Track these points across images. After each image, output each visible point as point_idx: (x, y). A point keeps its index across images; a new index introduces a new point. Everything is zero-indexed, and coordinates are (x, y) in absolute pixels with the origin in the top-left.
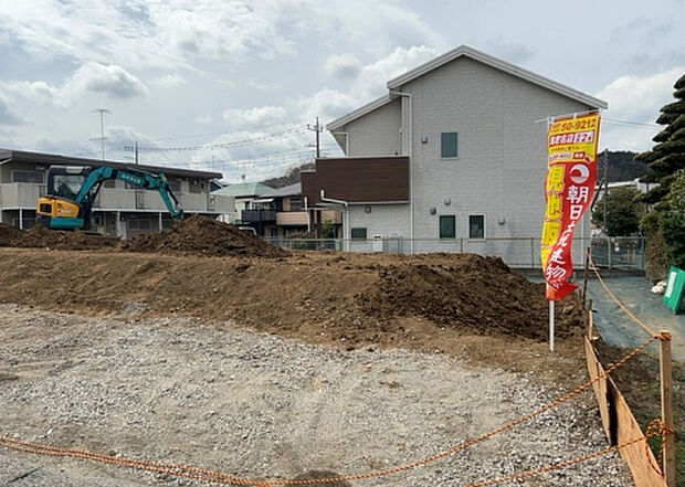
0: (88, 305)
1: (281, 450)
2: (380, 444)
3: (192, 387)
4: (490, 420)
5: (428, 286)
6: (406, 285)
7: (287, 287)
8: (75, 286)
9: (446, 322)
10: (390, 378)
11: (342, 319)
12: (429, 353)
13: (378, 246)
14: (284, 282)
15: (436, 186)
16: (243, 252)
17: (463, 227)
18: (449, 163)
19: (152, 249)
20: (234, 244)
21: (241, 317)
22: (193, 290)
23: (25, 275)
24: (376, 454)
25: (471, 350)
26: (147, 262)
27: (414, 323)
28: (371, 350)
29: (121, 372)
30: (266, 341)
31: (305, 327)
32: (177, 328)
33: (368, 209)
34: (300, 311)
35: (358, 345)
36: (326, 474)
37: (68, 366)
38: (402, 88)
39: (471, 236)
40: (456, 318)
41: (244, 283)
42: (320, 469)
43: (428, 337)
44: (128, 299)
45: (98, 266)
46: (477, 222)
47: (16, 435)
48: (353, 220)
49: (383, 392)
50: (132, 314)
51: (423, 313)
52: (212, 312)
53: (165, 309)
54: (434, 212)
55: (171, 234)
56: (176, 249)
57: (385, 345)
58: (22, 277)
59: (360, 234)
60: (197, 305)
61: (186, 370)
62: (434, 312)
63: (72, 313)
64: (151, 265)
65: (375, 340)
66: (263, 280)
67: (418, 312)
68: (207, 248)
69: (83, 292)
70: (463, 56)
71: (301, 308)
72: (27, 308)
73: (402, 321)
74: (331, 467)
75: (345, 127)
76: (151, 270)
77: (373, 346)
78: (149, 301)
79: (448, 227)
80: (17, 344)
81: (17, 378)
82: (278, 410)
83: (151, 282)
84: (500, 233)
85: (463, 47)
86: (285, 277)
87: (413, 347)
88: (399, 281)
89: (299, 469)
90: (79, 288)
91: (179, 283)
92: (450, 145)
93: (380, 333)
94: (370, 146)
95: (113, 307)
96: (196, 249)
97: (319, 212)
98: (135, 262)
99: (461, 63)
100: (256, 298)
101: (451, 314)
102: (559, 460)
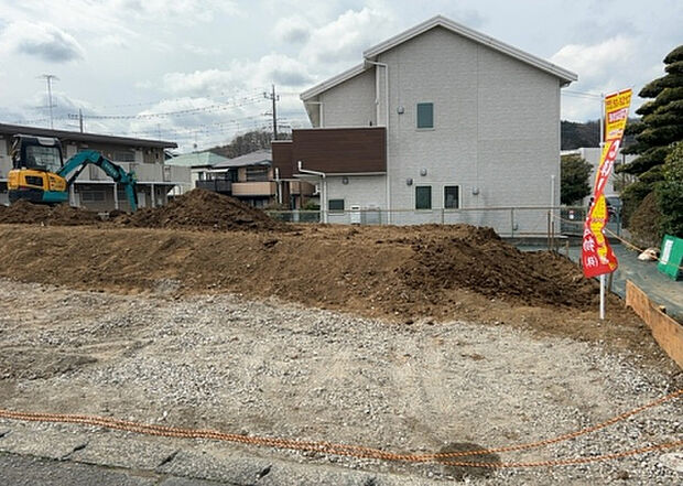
0: (116, 282)
1: (411, 424)
2: (501, 415)
3: (282, 365)
4: (588, 389)
5: (468, 259)
6: (446, 259)
7: (322, 262)
8: (97, 264)
9: (494, 294)
10: (467, 350)
11: (388, 293)
12: (489, 324)
13: (356, 218)
14: (318, 257)
15: (413, 157)
16: (255, 226)
17: (438, 198)
18: (426, 134)
19: (157, 224)
20: (243, 218)
21: (283, 293)
22: (223, 266)
23: (38, 252)
24: (504, 424)
25: (531, 321)
26: (168, 239)
27: (463, 296)
28: (430, 323)
29: (199, 350)
30: (322, 316)
31: (352, 301)
32: (224, 305)
33: (345, 180)
34: (341, 286)
35: (413, 319)
36: (468, 446)
37: (138, 346)
38: (377, 58)
39: (446, 207)
40: (501, 290)
41: (276, 259)
42: (458, 441)
43: (481, 309)
44: (158, 276)
45: (116, 243)
46: (452, 193)
47: (132, 418)
48: (328, 192)
49: (470, 364)
50: (167, 291)
51: (468, 285)
52: (251, 289)
53: (202, 286)
54: (410, 183)
55: (173, 208)
56: (184, 223)
57: (440, 319)
58: (36, 255)
59: (337, 205)
60: (233, 281)
61: (263, 347)
62: (478, 285)
63: (102, 292)
64: (172, 242)
65: (427, 313)
66: (295, 256)
67: (463, 285)
68: (216, 223)
69: (108, 270)
70: (439, 26)
71: (343, 283)
72: (51, 288)
73: (450, 294)
74: (467, 438)
75: (318, 97)
76: (173, 246)
77: (430, 319)
78: (182, 277)
79: (424, 198)
80: (67, 325)
81: (95, 361)
82: (382, 384)
83: (178, 258)
84: (475, 203)
85: (439, 17)
86: (317, 252)
87: (470, 319)
88: (437, 255)
89: (439, 443)
90: (103, 265)
91: (208, 259)
92: (425, 116)
93: (432, 307)
94: (342, 116)
95: (144, 285)
96: (206, 223)
97: (288, 183)
98: (156, 238)
99: (437, 33)
100: (293, 274)
101: (495, 286)
102: (676, 424)
